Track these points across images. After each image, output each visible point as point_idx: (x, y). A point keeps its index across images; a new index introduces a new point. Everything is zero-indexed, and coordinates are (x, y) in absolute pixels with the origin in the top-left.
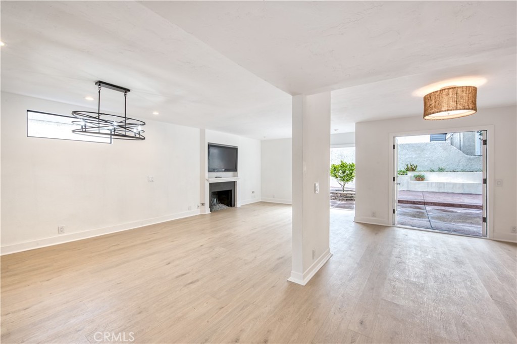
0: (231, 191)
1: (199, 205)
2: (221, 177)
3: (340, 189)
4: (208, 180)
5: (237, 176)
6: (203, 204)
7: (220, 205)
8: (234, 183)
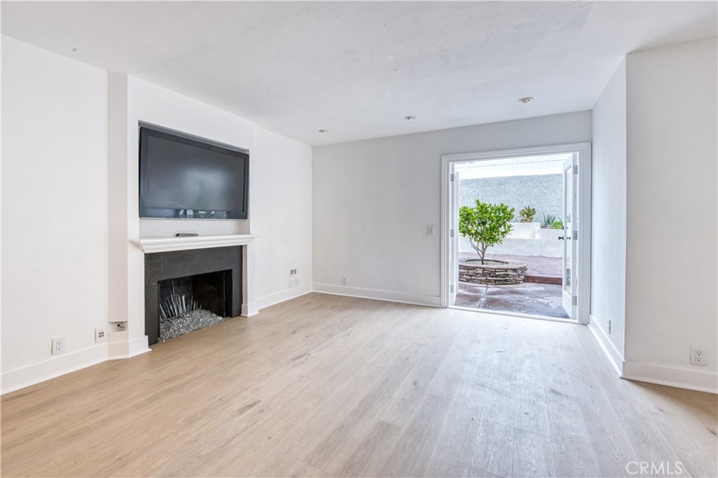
0: (229, 272)
1: (107, 328)
2: (196, 235)
3: (475, 258)
4: (137, 245)
5: (248, 233)
6: (121, 326)
7: (196, 313)
8: (239, 251)
